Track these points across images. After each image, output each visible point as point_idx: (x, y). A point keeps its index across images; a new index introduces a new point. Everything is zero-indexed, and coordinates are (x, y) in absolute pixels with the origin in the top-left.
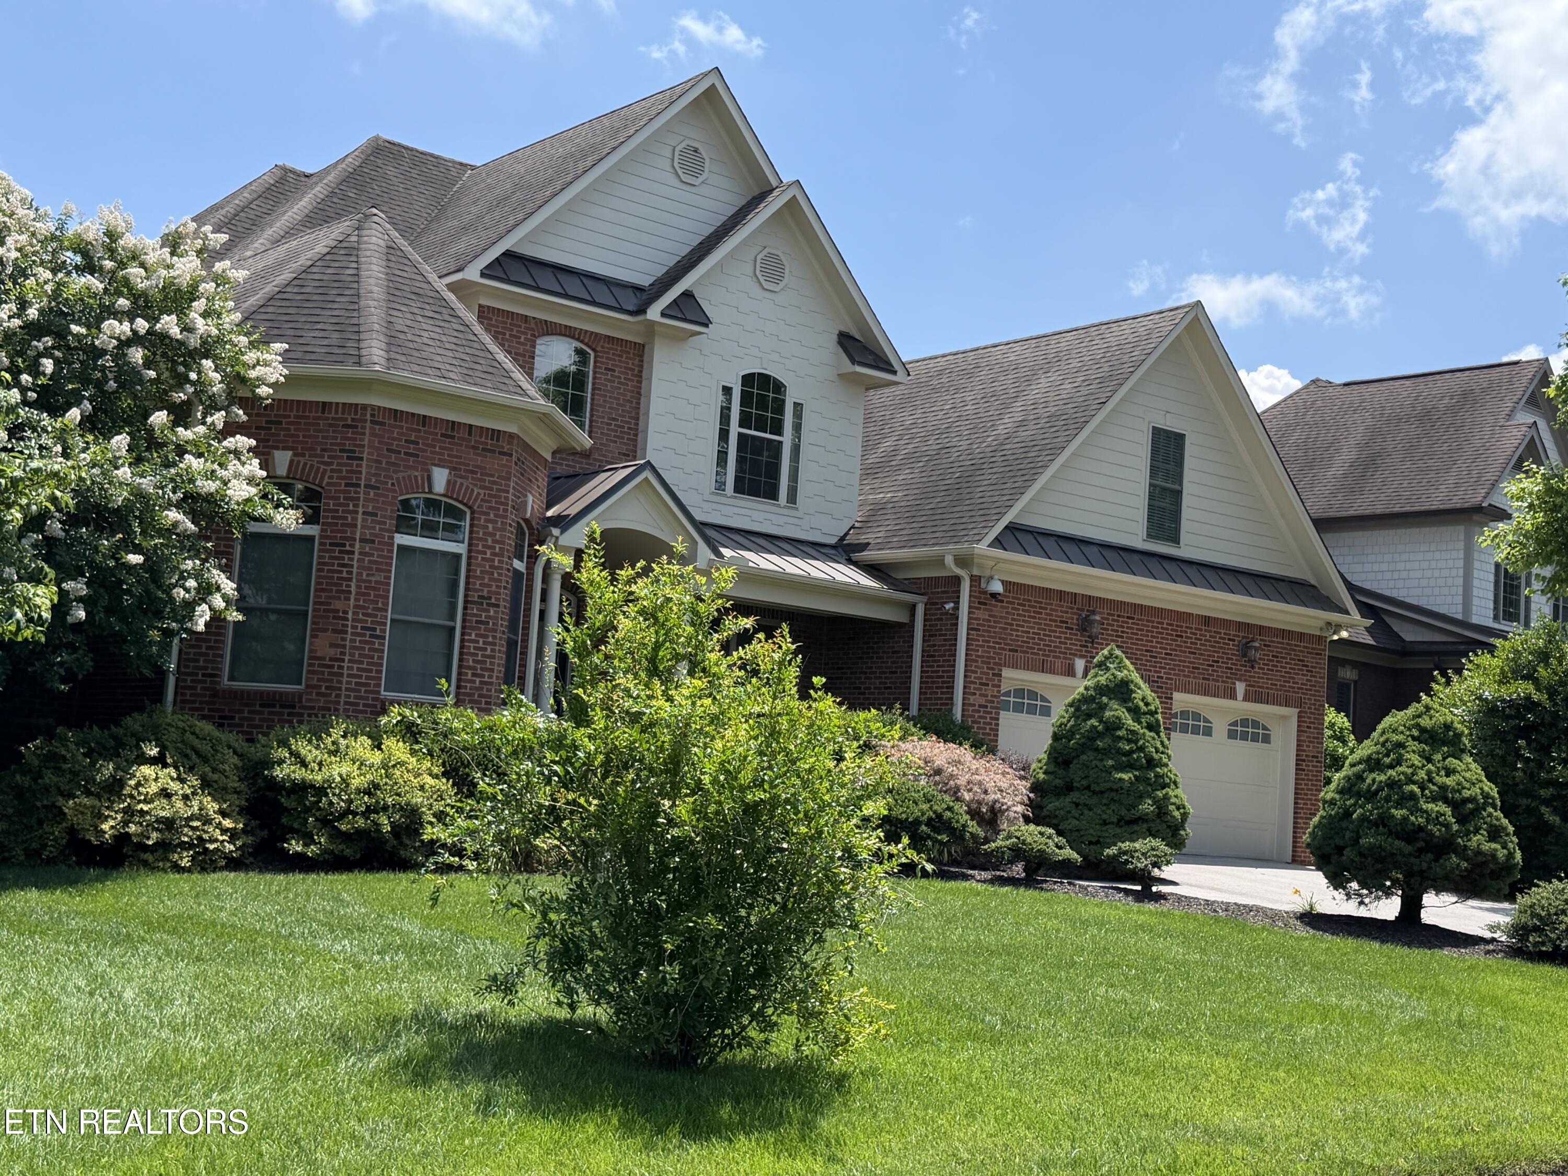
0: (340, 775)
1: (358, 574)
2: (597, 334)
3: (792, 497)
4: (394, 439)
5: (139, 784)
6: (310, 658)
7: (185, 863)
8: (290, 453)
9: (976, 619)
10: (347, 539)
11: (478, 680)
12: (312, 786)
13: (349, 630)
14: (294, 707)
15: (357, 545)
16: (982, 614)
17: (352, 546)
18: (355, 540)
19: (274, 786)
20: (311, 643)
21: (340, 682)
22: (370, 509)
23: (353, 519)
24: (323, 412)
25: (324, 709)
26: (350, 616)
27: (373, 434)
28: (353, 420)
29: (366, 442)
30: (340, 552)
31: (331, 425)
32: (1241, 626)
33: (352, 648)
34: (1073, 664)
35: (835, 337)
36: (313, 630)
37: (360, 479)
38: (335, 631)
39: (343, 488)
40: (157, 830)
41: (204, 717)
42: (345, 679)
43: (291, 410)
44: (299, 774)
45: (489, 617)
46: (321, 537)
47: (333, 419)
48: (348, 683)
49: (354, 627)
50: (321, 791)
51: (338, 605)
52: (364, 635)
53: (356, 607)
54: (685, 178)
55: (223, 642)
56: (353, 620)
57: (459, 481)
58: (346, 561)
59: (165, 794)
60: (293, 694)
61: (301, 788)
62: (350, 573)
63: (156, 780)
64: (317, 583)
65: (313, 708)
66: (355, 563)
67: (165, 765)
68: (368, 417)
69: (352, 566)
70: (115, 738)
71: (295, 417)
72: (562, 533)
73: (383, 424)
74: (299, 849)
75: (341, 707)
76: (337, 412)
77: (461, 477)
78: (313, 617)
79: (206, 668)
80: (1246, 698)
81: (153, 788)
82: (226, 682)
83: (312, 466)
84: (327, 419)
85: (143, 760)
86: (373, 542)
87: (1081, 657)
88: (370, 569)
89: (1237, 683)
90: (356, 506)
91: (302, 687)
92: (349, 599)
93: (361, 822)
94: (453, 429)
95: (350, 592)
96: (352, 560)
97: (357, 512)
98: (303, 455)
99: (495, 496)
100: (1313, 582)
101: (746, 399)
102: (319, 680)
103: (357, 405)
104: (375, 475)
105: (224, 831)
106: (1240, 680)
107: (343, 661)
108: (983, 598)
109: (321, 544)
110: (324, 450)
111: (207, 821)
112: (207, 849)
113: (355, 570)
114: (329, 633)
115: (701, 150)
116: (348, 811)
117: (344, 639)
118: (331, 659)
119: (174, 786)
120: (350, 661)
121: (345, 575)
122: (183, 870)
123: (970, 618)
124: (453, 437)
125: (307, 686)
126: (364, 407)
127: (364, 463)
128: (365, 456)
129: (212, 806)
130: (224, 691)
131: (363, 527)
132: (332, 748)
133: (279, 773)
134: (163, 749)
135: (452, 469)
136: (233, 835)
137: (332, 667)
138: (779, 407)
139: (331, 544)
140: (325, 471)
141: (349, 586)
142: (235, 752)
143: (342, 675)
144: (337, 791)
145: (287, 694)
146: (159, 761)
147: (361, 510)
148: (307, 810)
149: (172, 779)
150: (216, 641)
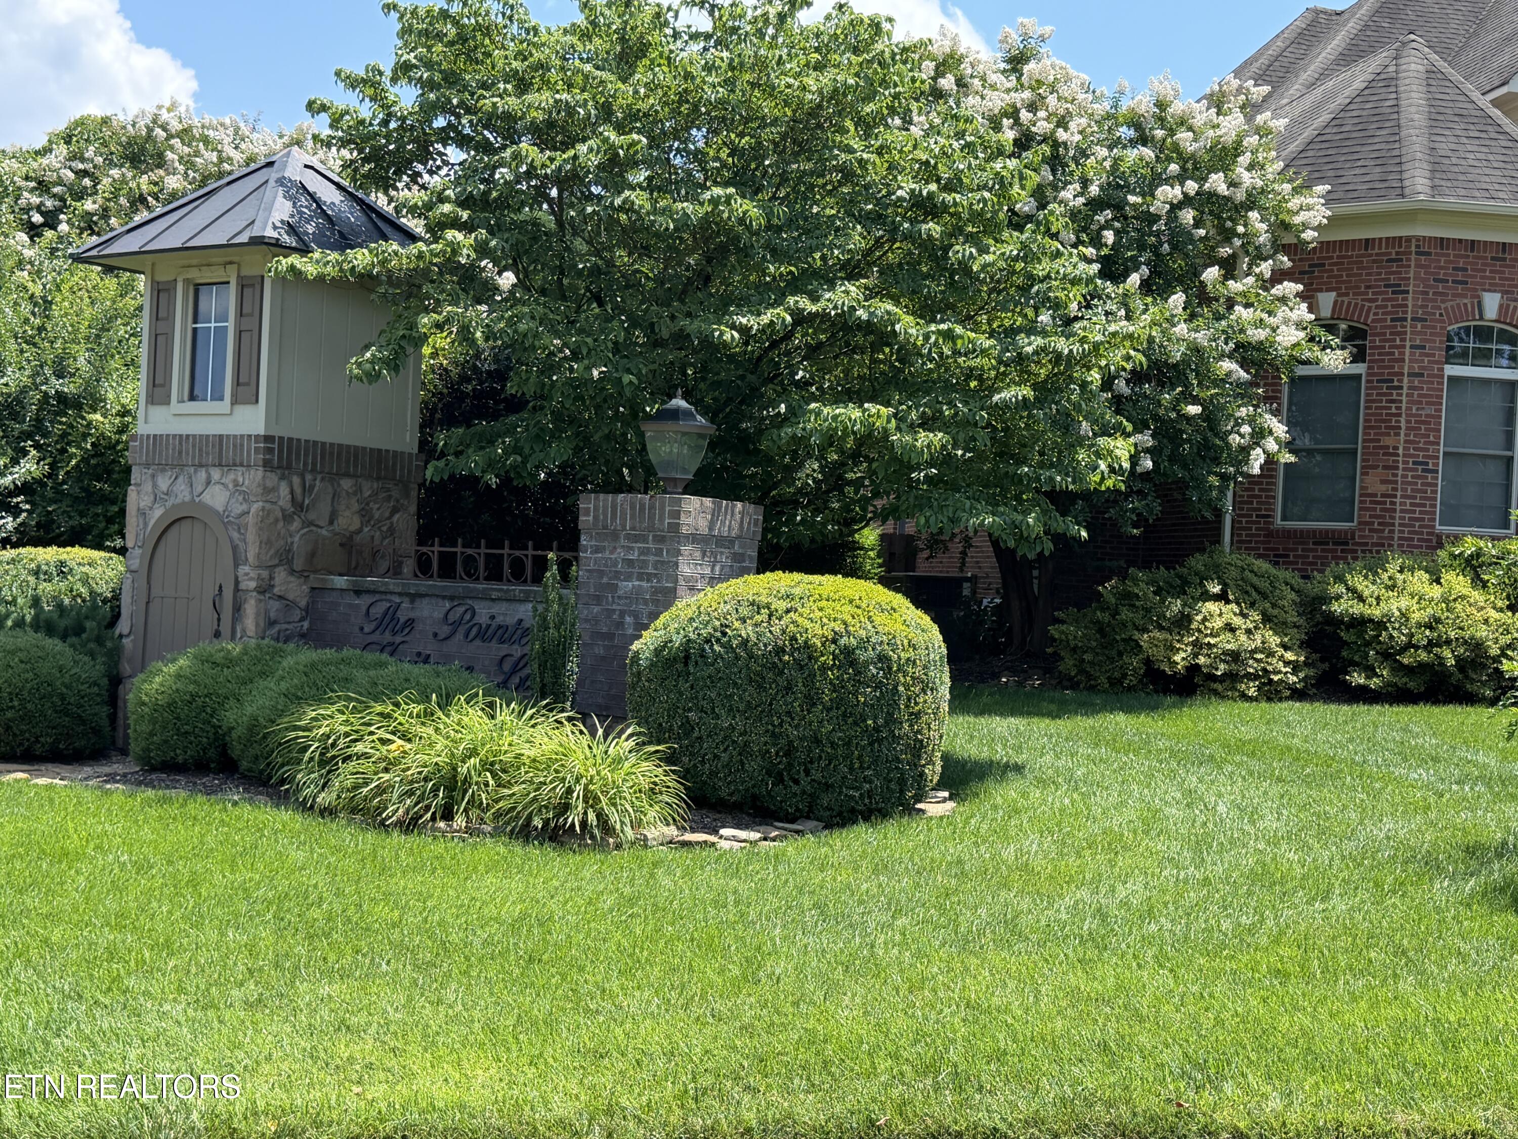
0: (1399, 610)
1: (1408, 409)
4: (1441, 268)
5: (1205, 619)
6: (1361, 495)
7: (1252, 692)
8: (1334, 294)
10: (1396, 374)
12: (1371, 621)
13: (1401, 466)
14: (1347, 544)
15: (1406, 380)
17: (1400, 381)
18: (1403, 374)
19: (1333, 621)
20: (1362, 481)
21: (1394, 518)
22: (1418, 342)
23: (1400, 353)
24: (1366, 249)
25: (1377, 545)
26: (1400, 451)
27: (1418, 266)
28: (1397, 253)
29: (1411, 275)
30: (1388, 388)
31: (1374, 261)
33: (1403, 483)
36: (1363, 467)
37: (1406, 313)
38: (1385, 467)
39: (1389, 323)
40: (1224, 661)
41: (1259, 556)
42: (1398, 515)
43: (1334, 252)
44: (1357, 609)
46: (1368, 374)
47: (1377, 255)
48: (1401, 518)
49: (1405, 462)
50: (1380, 625)
51: (1388, 441)
52: (1417, 470)
53: (1406, 442)
55: (1274, 484)
56: (1404, 455)
57: (1512, 305)
58: (1394, 397)
59: (1230, 628)
60: (1346, 532)
61: (1360, 623)
62: (1399, 408)
63: (1220, 615)
64: (1366, 421)
65: (1366, 544)
66: (1404, 398)
67: (1228, 602)
68: (1413, 249)
69: (1401, 402)
70: (1180, 577)
71: (1338, 257)
73: (1429, 254)
74: (1362, 681)
75: (1395, 543)
76: (1380, 248)
77: (1515, 300)
78: (1363, 454)
79: (1260, 510)
81: (1218, 623)
82: (1279, 522)
83: (1356, 304)
84: (1371, 255)
85: (1208, 597)
86: (1422, 375)
88: (1421, 403)
90: (1403, 340)
91: (1355, 523)
92: (1398, 434)
93: (1423, 656)
94: (1504, 251)
95: (1400, 428)
96: (1401, 395)
97: (1404, 347)
98: (1347, 294)
102: (1371, 517)
103: (1401, 238)
104: (1422, 307)
105: (1287, 663)
107: (1395, 496)
109: (1368, 381)
110: (1368, 287)
111: (1271, 654)
112: (1271, 680)
113: (1404, 405)
114: (1380, 470)
116: (1409, 645)
117: (1396, 475)
118: (1383, 496)
119: (1237, 621)
120: (1402, 497)
121: (1394, 411)
122: (1250, 699)
124: (1504, 259)
125: (1360, 523)
126: (1409, 239)
127: (1410, 295)
128: (1411, 288)
129: (1274, 640)
130: (1278, 531)
131: (1411, 361)
132: (1390, 583)
133: (1337, 608)
134: (1225, 586)
135: (1505, 292)
136: (1296, 667)
137: (1385, 503)
139: (1378, 381)
140: (1370, 308)
141: (1399, 422)
142: (1292, 589)
143: (1395, 510)
144: (1397, 625)
145: (1340, 531)
146: (1222, 597)
147: (1408, 344)
148: (1368, 644)
149: (1235, 614)
150: (1267, 483)
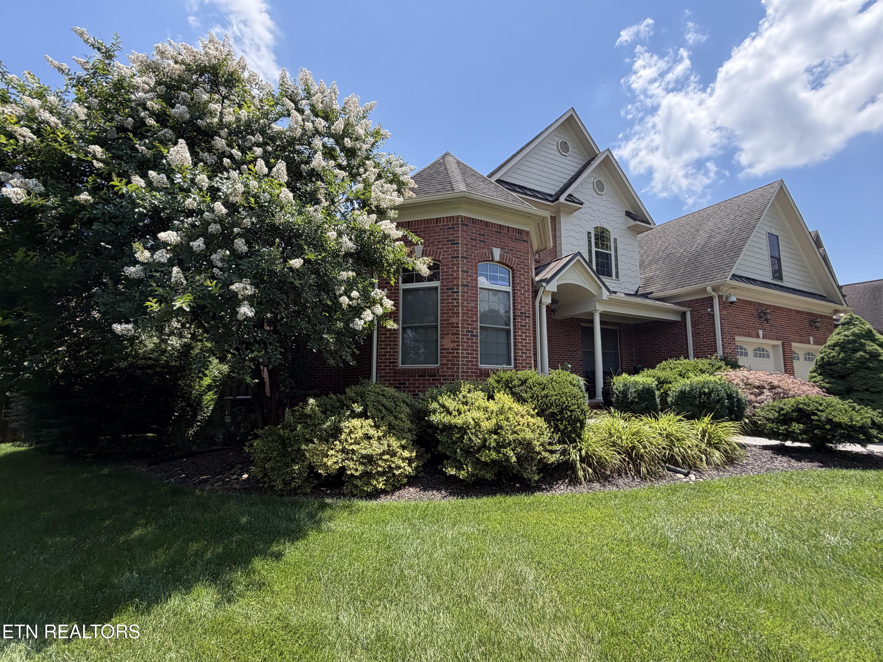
0: (474, 420)
1: (463, 303)
3: (617, 276)
4: (473, 233)
5: (351, 432)
6: (441, 349)
7: (382, 487)
8: (422, 246)
9: (723, 315)
10: (455, 285)
11: (524, 355)
12: (456, 426)
13: (460, 333)
14: (435, 376)
15: (460, 288)
17: (458, 289)
18: (459, 285)
19: (430, 424)
20: (441, 342)
21: (458, 361)
22: (465, 269)
23: (457, 274)
24: (437, 223)
25: (451, 376)
26: (460, 325)
27: (463, 231)
28: (452, 225)
29: (460, 235)
30: (452, 292)
31: (441, 229)
32: (809, 314)
33: (462, 342)
34: (758, 333)
35: (624, 213)
36: (441, 335)
37: (458, 254)
38: (453, 334)
39: (450, 259)
40: (361, 464)
41: (391, 385)
42: (460, 359)
43: (421, 225)
44: (447, 419)
45: (526, 323)
46: (441, 286)
47: (442, 226)
48: (463, 361)
49: (462, 331)
50: (463, 430)
51: (454, 320)
52: (468, 335)
53: (462, 320)
54: (563, 153)
55: (397, 345)
56: (462, 327)
57: (506, 254)
58: (455, 297)
59: (368, 437)
60: (434, 369)
61: (449, 428)
62: (458, 303)
63: (362, 427)
64: (441, 310)
65: (445, 376)
66: (460, 297)
67: (367, 418)
68: (460, 222)
69: (459, 299)
70: (340, 401)
71: (424, 228)
72: (547, 284)
73: (467, 225)
74: (453, 473)
75: (460, 375)
76: (444, 222)
77: (507, 253)
78: (441, 327)
79: (390, 359)
80: (815, 343)
81: (359, 434)
82: (400, 365)
83: (434, 251)
84: (439, 226)
85: (354, 415)
86: (468, 286)
87: (761, 329)
88: (468, 300)
89: (810, 337)
90: (458, 268)
91: (439, 365)
92: (458, 316)
93: (494, 455)
94: (500, 229)
95: (459, 313)
96: (458, 296)
97: (458, 271)
98: (429, 246)
99: (523, 262)
100: (825, 295)
101: (596, 237)
102: (447, 361)
103: (453, 217)
104: (466, 251)
105: (404, 459)
107: (459, 349)
109: (441, 290)
110: (439, 242)
111: (393, 454)
112: (394, 474)
113: (460, 301)
114: (450, 335)
115: (568, 142)
116: (484, 446)
117: (458, 338)
118: (452, 349)
119: (372, 432)
120: (462, 349)
121: (455, 304)
122: (380, 492)
124: (501, 233)
125: (441, 364)
126: (457, 217)
127: (460, 245)
128: (460, 241)
129: (395, 444)
130: (400, 370)
131: (462, 278)
132: (465, 400)
133: (435, 418)
134: (366, 406)
135: (502, 249)
136: (410, 461)
137: (453, 353)
138: (609, 240)
139: (447, 289)
140: (440, 252)
141: (458, 310)
142: (407, 405)
143: (459, 357)
144: (473, 431)
145: (431, 369)
146: (364, 415)
147: (460, 269)
148: (454, 443)
149: (371, 426)
150: (394, 345)
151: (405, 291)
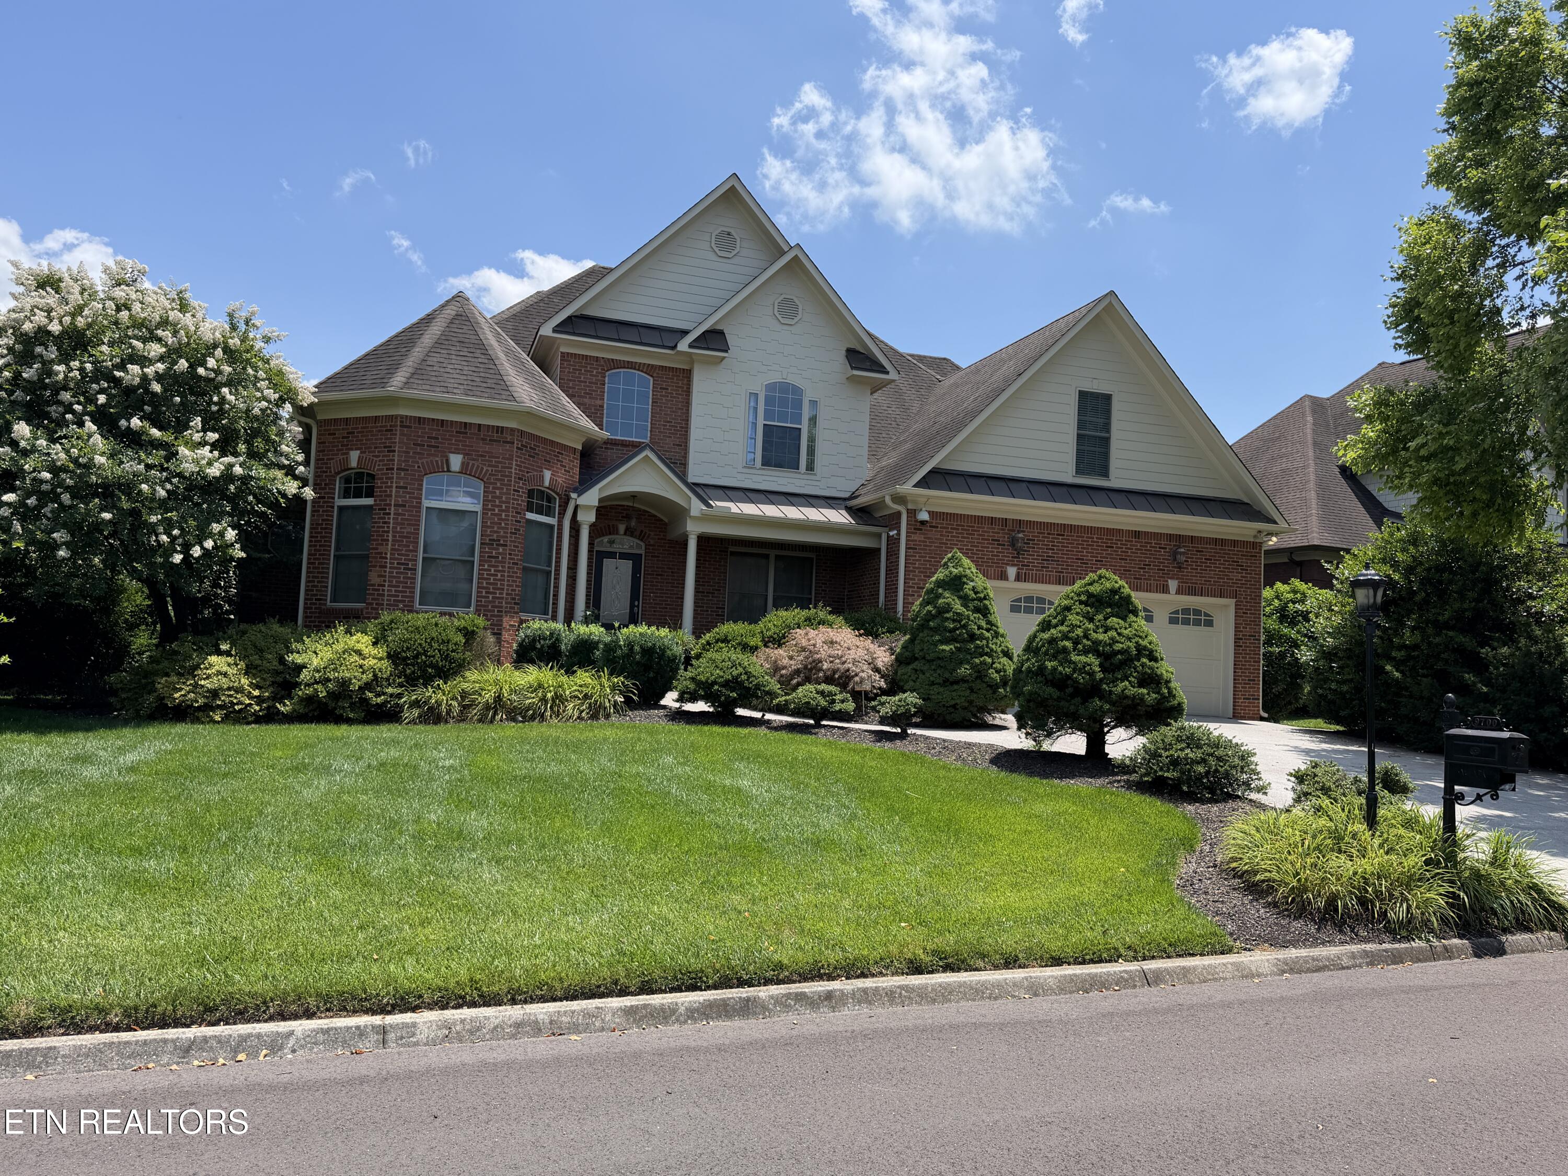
1: (393, 528)
2: (653, 366)
3: (810, 467)
4: (419, 437)
5: (207, 668)
6: (368, 585)
7: (218, 718)
8: (358, 452)
9: (912, 541)
10: (388, 505)
11: (491, 596)
13: (389, 565)
14: (360, 618)
15: (393, 508)
16: (917, 537)
17: (390, 509)
18: (391, 505)
20: (370, 576)
21: (383, 600)
22: (402, 484)
23: (390, 491)
24: (375, 423)
25: (374, 618)
26: (388, 556)
27: (402, 434)
28: (390, 426)
29: (397, 440)
30: (383, 514)
31: (379, 431)
32: (1170, 537)
33: (390, 577)
34: (1005, 571)
35: (844, 353)
36: (371, 566)
37: (393, 464)
38: (381, 567)
39: (385, 471)
40: (204, 697)
42: (386, 598)
43: (359, 424)
44: (297, 659)
45: (499, 553)
46: (375, 505)
47: (380, 427)
48: (388, 600)
49: (392, 563)
51: (382, 549)
52: (400, 568)
53: (392, 549)
54: (720, 253)
55: (327, 578)
56: (391, 559)
57: (471, 463)
58: (387, 520)
59: (220, 674)
60: (361, 610)
62: (388, 527)
63: (219, 665)
64: (372, 536)
65: (369, 618)
66: (391, 521)
67: (229, 656)
68: (399, 423)
69: (390, 523)
71: (361, 428)
72: (579, 496)
73: (409, 427)
76: (382, 422)
77: (474, 460)
78: (371, 558)
79: (317, 595)
80: (1178, 592)
81: (214, 670)
82: (328, 603)
83: (369, 459)
84: (377, 427)
86: (405, 506)
87: (1013, 565)
88: (404, 524)
89: (1169, 581)
90: (392, 483)
92: (387, 545)
94: (465, 428)
95: (389, 540)
96: (389, 518)
97: (392, 487)
98: (365, 452)
99: (500, 471)
100: (1246, 500)
101: (769, 401)
102: (374, 599)
103: (392, 416)
104: (404, 461)
105: (253, 697)
106: (1171, 578)
107: (386, 586)
108: (918, 526)
109: (374, 510)
110: (376, 448)
111: (240, 691)
112: (235, 710)
113: (391, 525)
114: (378, 568)
115: (733, 232)
117: (385, 572)
118: (380, 585)
119: (228, 669)
120: (390, 586)
121: (386, 529)
122: (218, 722)
123: (907, 540)
124: (466, 433)
125: (366, 604)
126: (396, 416)
127: (396, 454)
128: (397, 449)
129: (247, 682)
130: (325, 609)
131: (396, 496)
134: (234, 645)
135: (465, 454)
136: (260, 700)
137: (379, 590)
138: (798, 404)
139: (379, 509)
140: (376, 461)
141: (389, 536)
143: (383, 595)
145: (356, 610)
146: (227, 653)
147: (394, 485)
149: (229, 664)
150: (322, 577)
151: (341, 508)
